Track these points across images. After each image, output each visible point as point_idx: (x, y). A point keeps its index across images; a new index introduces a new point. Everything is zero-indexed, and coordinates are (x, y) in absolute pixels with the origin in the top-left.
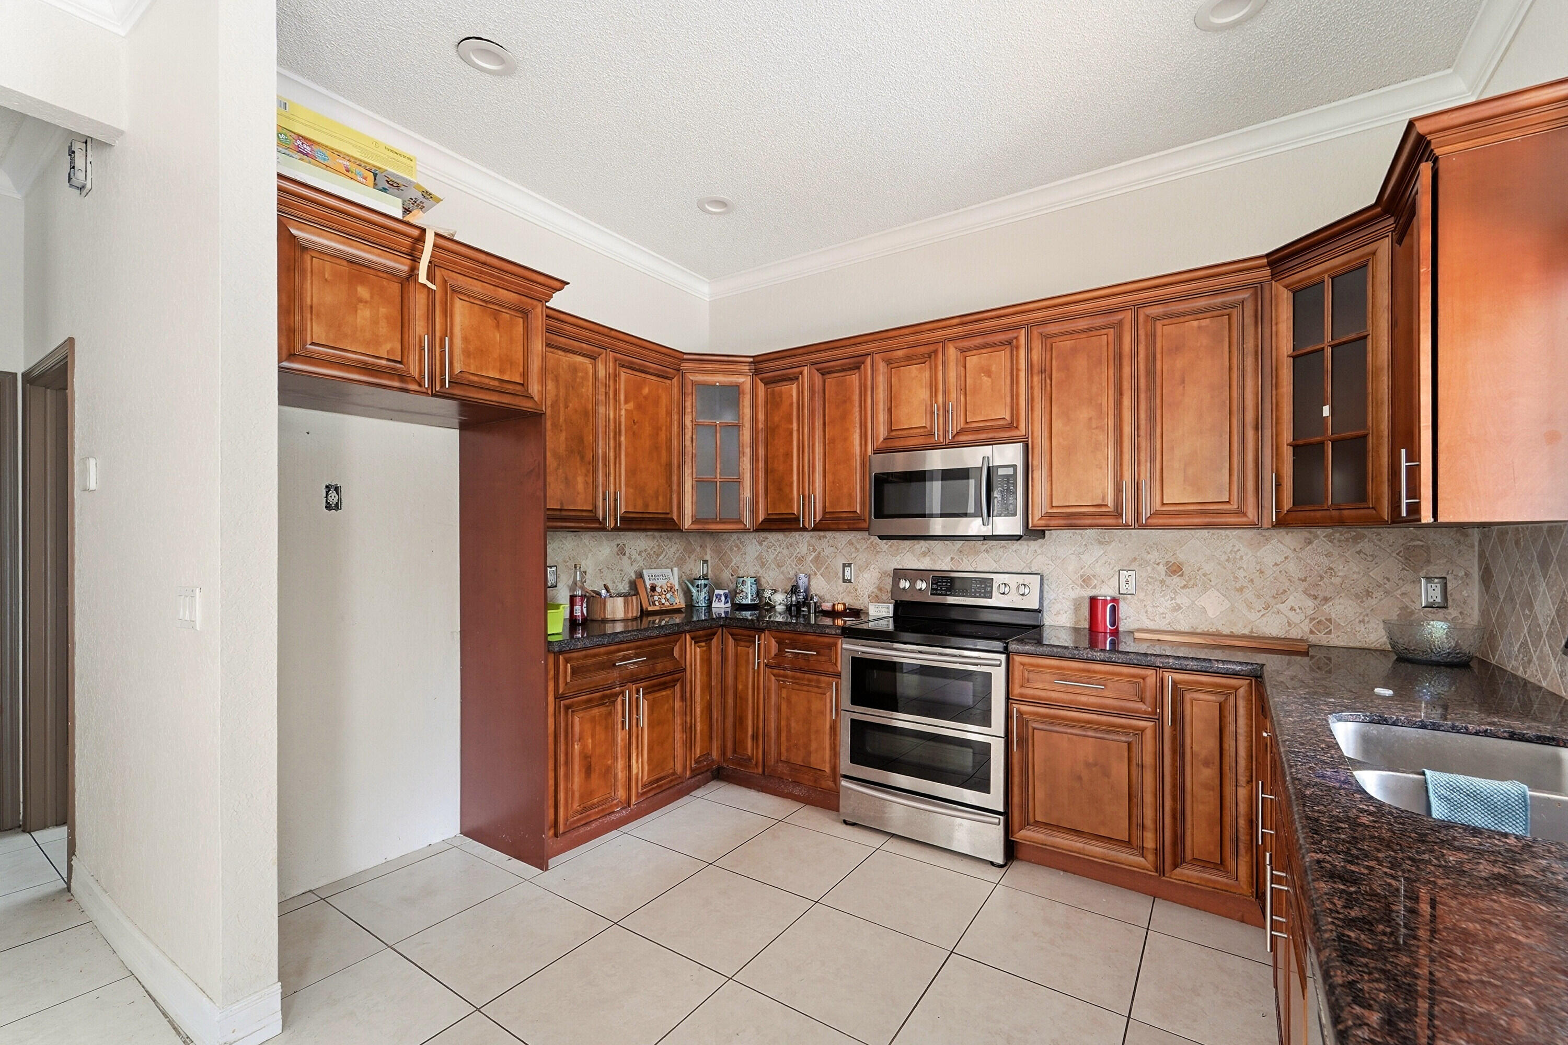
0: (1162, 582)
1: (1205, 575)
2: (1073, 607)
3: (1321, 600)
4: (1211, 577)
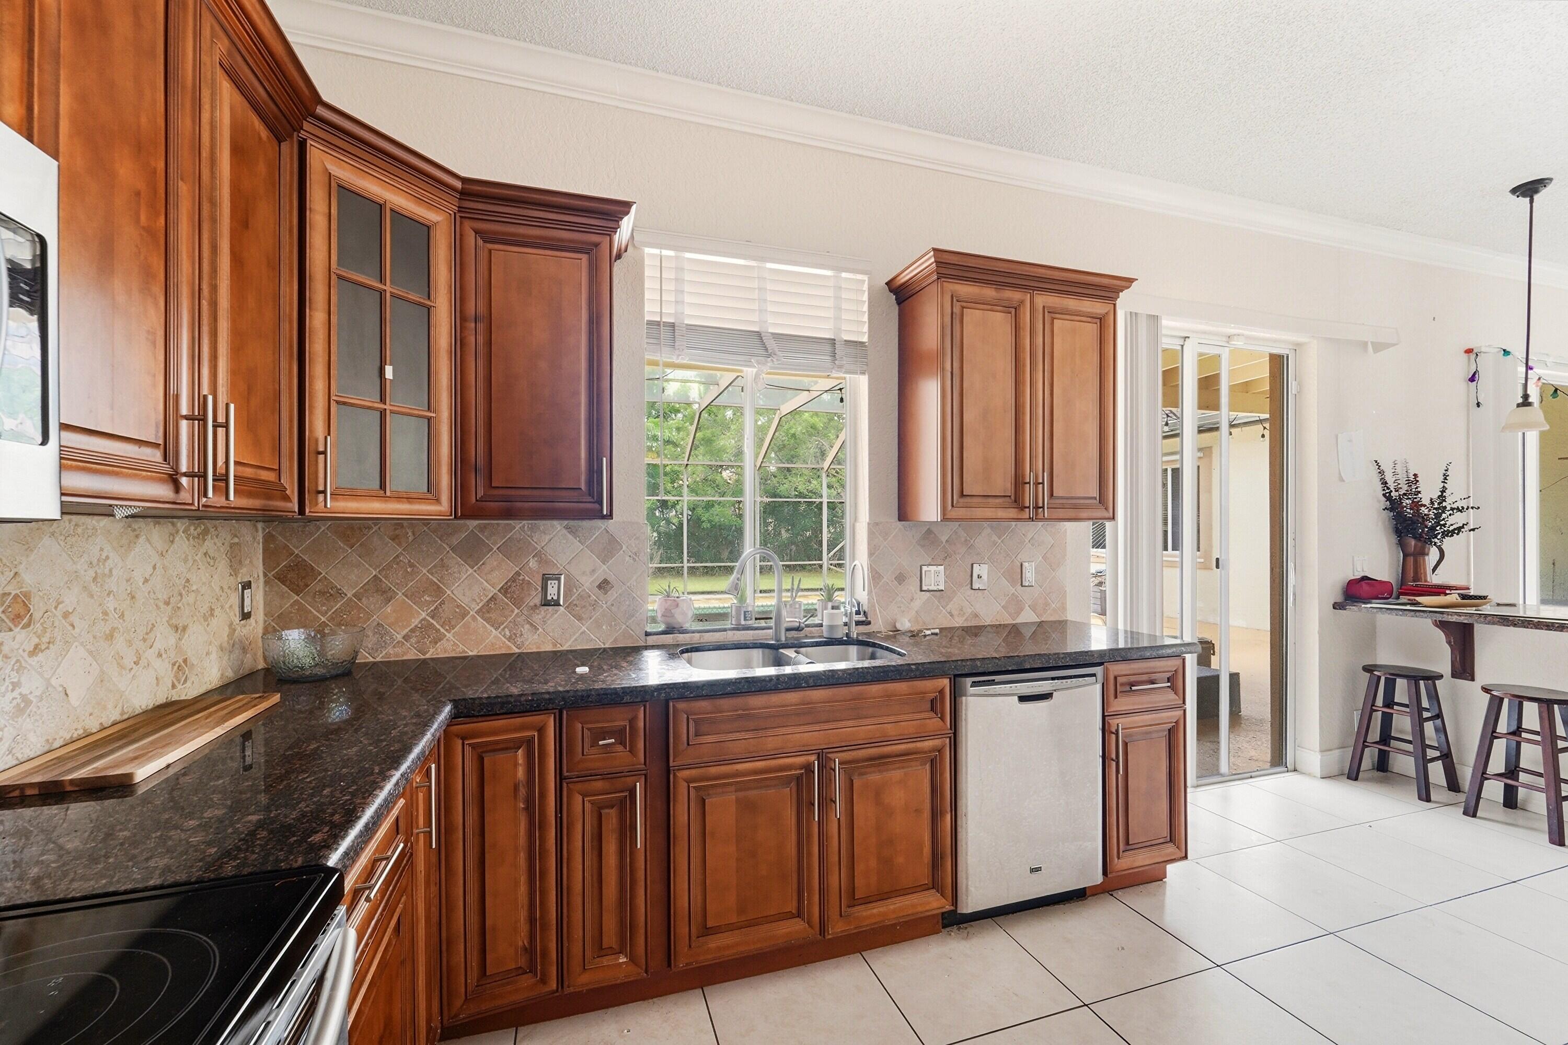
3: (180, 630)
4: (74, 618)
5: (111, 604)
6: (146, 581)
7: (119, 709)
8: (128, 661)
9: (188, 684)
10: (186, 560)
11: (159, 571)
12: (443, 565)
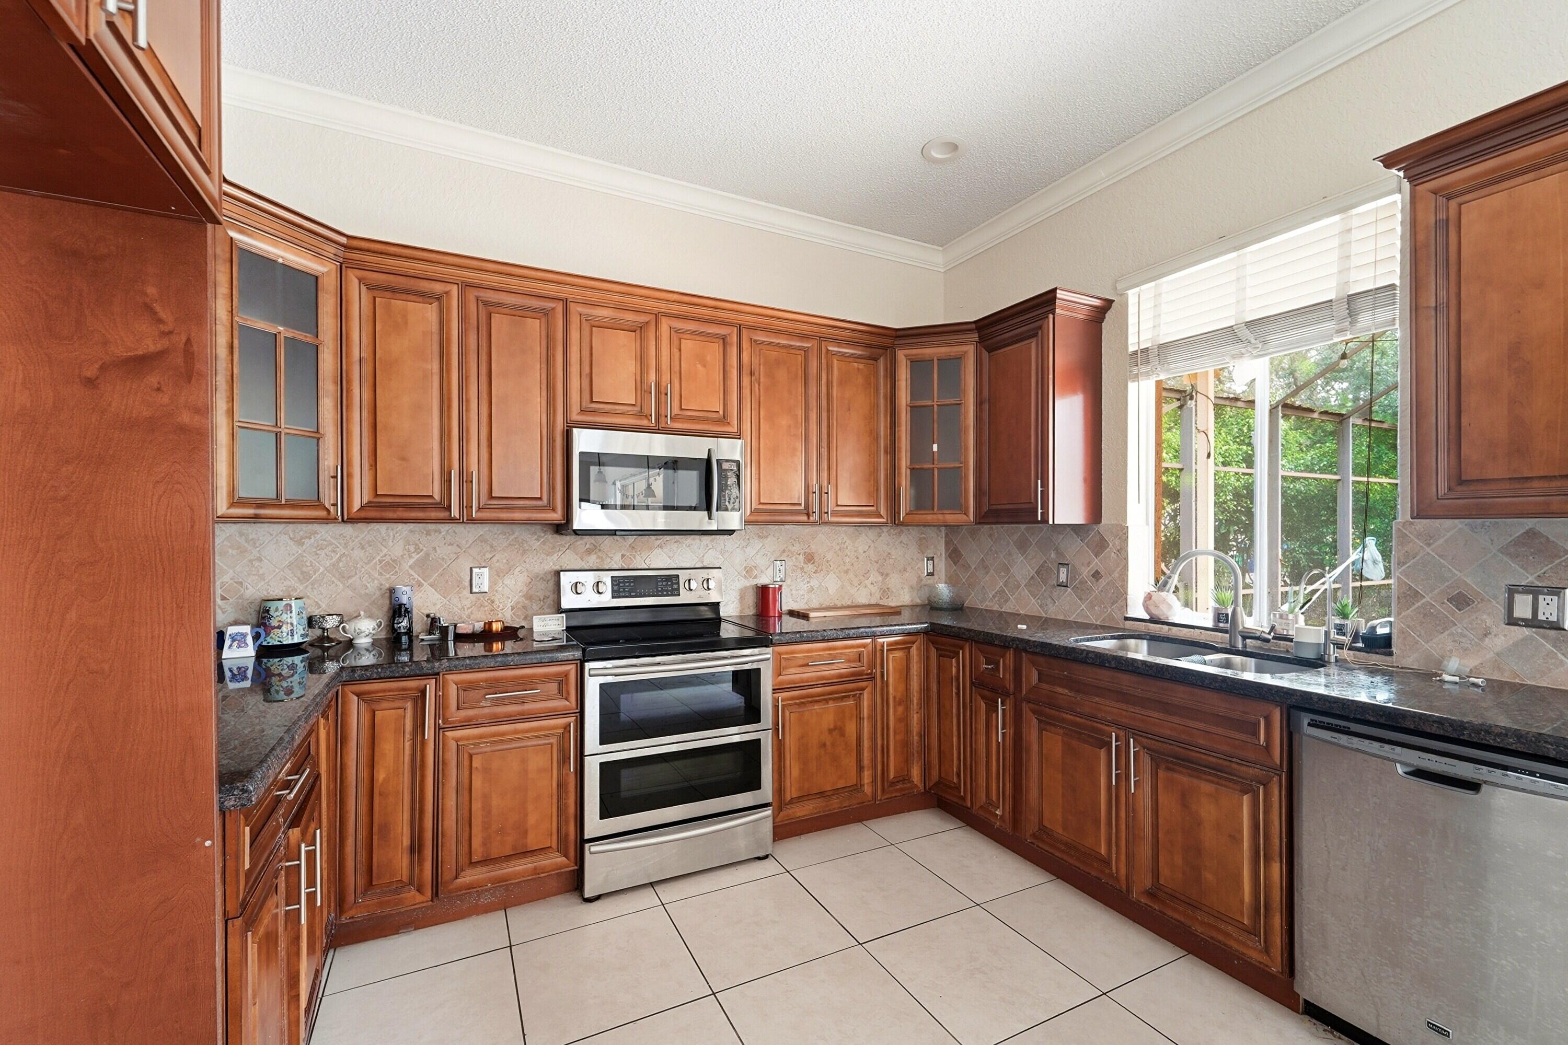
0: (802, 568)
1: (828, 562)
2: (738, 598)
3: (885, 575)
4: (831, 563)
5: (847, 560)
6: (864, 552)
7: (850, 601)
8: (856, 583)
9: (890, 599)
10: (888, 545)
11: (872, 548)
12: (1010, 554)
